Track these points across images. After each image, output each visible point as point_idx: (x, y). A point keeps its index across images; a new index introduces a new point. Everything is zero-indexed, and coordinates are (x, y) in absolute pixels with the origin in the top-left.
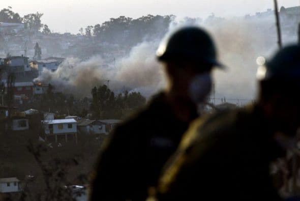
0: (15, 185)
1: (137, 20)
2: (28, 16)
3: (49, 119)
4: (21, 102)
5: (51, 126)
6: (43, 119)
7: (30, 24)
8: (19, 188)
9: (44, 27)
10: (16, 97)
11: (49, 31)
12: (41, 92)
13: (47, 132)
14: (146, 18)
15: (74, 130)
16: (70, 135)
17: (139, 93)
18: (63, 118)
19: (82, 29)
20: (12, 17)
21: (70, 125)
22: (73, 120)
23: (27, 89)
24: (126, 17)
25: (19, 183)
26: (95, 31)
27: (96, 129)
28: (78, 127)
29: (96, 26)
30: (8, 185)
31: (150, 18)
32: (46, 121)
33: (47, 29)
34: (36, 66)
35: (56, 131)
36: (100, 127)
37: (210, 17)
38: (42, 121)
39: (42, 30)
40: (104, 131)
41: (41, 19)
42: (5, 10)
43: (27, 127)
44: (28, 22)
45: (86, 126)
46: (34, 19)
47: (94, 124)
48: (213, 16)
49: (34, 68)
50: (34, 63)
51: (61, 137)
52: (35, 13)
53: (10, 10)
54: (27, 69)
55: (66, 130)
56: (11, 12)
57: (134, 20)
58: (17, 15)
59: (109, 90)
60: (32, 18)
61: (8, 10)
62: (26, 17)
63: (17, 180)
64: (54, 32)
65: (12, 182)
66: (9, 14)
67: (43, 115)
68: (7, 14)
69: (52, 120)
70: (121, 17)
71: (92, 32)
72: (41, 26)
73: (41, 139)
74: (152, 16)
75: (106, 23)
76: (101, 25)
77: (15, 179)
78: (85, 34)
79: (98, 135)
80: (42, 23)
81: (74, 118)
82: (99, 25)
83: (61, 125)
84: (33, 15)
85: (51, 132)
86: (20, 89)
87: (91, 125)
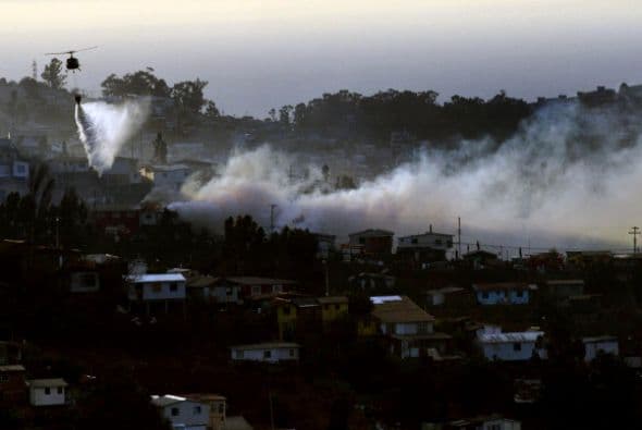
0: (60, 392)
1: (371, 99)
2: (182, 84)
3: (136, 274)
4: (117, 239)
5: (141, 286)
6: (127, 273)
7: (184, 99)
8: (66, 399)
9: (207, 106)
10: (109, 229)
11: (216, 111)
12: (153, 221)
13: (133, 297)
14: (385, 94)
15: (181, 294)
16: (174, 303)
17: (307, 231)
18: (164, 272)
19: (273, 110)
20: (153, 87)
21: (174, 285)
22: (180, 277)
23: (129, 215)
24: (351, 91)
25: (66, 389)
26: (295, 114)
27: (220, 294)
28: (189, 290)
29: (298, 106)
30: (48, 391)
31: (392, 95)
32: (131, 277)
33: (213, 109)
34: (151, 176)
35: (149, 295)
36: (228, 290)
37: (498, 96)
38: (123, 277)
39: (204, 110)
40: (234, 298)
41: (204, 91)
42: (141, 73)
43: (97, 287)
44: (180, 95)
45: (202, 288)
46: (191, 90)
47: (218, 284)
48: (504, 94)
49: (146, 178)
50: (147, 171)
51: (157, 305)
52: (193, 80)
53: (151, 73)
54: (134, 181)
55: (166, 294)
56: (151, 77)
57: (365, 98)
58: (161, 83)
59: (255, 224)
60: (188, 88)
61: (146, 74)
62: (177, 86)
63: (64, 384)
64: (226, 114)
65: (53, 387)
66: (148, 81)
67: (126, 265)
68: (144, 80)
69: (142, 274)
70: (341, 92)
71: (291, 115)
72: (203, 102)
73: (120, 309)
74: (397, 92)
75: (315, 101)
76: (307, 104)
77: (60, 382)
78: (279, 119)
79: (223, 305)
80: (204, 97)
81: (182, 273)
82: (302, 105)
83: (157, 285)
84: (190, 83)
85: (140, 296)
86: (118, 216)
87: (212, 286)
